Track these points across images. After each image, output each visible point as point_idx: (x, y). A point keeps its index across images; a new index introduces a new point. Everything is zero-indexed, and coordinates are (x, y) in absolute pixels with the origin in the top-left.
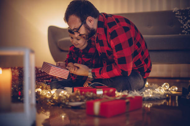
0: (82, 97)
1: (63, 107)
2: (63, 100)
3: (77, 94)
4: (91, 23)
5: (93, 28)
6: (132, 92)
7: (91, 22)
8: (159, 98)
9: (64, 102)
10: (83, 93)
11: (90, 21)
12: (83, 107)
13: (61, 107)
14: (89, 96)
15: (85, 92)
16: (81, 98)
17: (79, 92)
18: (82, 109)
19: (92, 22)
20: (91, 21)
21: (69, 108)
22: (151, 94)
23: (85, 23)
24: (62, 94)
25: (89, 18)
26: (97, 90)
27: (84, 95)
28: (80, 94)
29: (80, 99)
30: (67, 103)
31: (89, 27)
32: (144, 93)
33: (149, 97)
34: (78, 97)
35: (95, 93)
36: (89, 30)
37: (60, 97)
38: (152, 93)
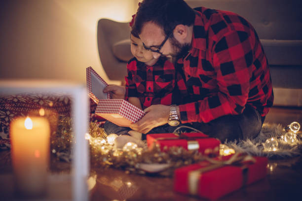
0: (164, 154)
1: (131, 172)
2: (130, 160)
3: (155, 150)
4: (183, 35)
5: (185, 44)
6: (244, 142)
7: (181, 34)
8: (290, 155)
9: (132, 163)
10: (165, 148)
11: (181, 32)
12: (166, 174)
13: (127, 172)
14: (175, 153)
15: (169, 146)
16: (162, 157)
17: (158, 145)
18: (164, 177)
19: (183, 33)
20: (183, 31)
21: (141, 175)
22: (275, 146)
23: (172, 36)
24: (128, 147)
25: (180, 27)
26: (189, 142)
27: (166, 151)
28: (159, 150)
29: (160, 159)
30: (137, 166)
31: (178, 42)
32: (264, 144)
33: (272, 152)
34: (156, 155)
35: (186, 147)
36: (179, 47)
37: (125, 153)
38: (277, 144)
